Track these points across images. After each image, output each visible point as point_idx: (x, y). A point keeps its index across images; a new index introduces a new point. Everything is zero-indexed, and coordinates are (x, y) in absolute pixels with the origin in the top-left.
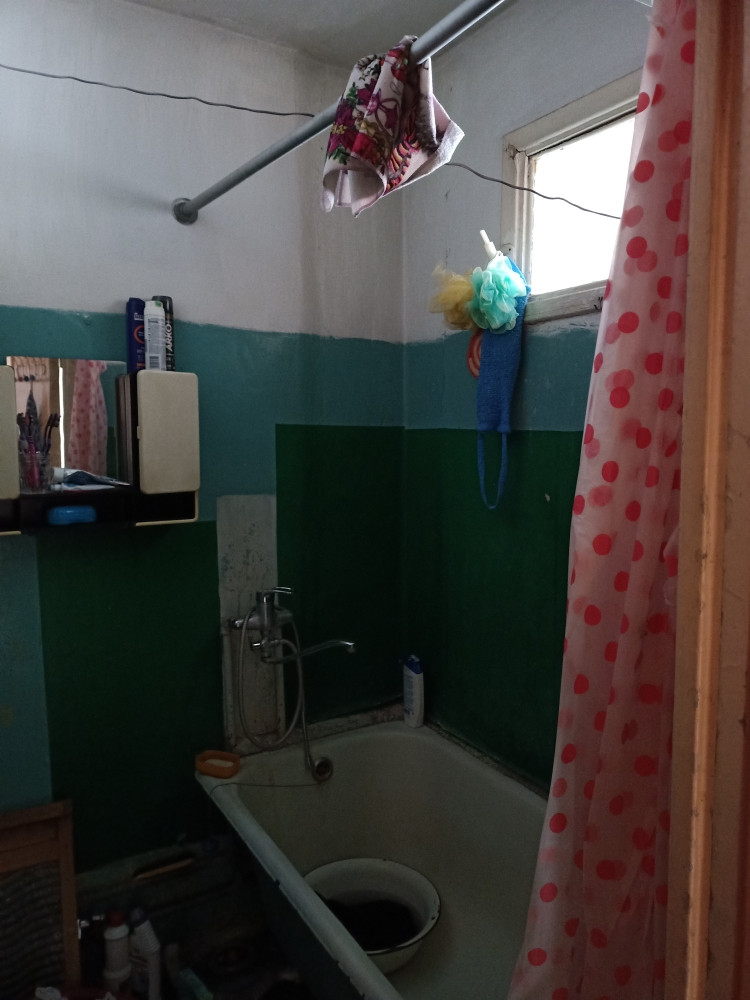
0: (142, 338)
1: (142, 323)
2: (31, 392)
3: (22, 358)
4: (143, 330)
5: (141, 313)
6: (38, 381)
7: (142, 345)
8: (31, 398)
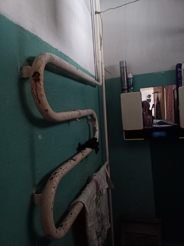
0: (181, 76)
1: (181, 71)
2: (158, 96)
3: (156, 87)
4: (181, 73)
5: (180, 68)
6: (159, 93)
7: (181, 79)
8: (158, 97)
